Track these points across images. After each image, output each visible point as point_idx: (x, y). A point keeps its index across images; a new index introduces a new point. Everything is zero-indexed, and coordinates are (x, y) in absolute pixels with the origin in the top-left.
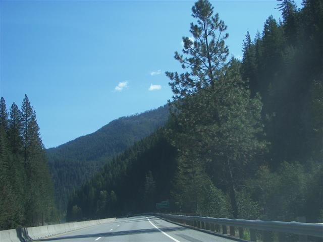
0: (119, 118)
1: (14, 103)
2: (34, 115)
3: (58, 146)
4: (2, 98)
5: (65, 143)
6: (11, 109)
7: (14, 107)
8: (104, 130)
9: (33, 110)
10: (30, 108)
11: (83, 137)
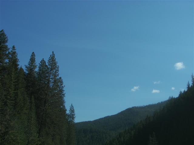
0: (132, 107)
1: (43, 59)
2: (57, 69)
3: (93, 120)
4: (33, 53)
5: (98, 119)
6: (40, 64)
7: (43, 62)
8: (122, 113)
9: (57, 65)
10: (55, 63)
11: (109, 116)
